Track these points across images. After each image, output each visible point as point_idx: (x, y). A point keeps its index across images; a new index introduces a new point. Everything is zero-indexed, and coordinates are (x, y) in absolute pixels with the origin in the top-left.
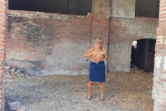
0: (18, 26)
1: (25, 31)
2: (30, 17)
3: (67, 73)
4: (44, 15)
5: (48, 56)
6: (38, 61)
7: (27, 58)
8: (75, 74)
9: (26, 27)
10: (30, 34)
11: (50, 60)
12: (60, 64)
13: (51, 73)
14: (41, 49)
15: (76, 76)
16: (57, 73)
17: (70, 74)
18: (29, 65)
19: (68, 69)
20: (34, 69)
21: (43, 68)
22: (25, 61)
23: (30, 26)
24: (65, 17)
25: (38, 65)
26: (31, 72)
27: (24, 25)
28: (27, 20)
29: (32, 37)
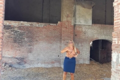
0: (7, 32)
1: (12, 36)
2: (15, 25)
3: (43, 66)
4: (26, 24)
5: (29, 54)
6: (22, 57)
7: (14, 56)
8: (50, 66)
9: (13, 33)
10: (16, 38)
11: (31, 57)
12: (38, 59)
13: (32, 66)
14: (24, 49)
15: (50, 68)
16: (36, 66)
17: (46, 66)
18: (15, 61)
19: (44, 63)
20: (19, 63)
21: (26, 63)
22: (12, 58)
23: (16, 32)
24: (41, 25)
25: (22, 61)
26: (17, 66)
27: (12, 31)
28: (14, 27)
29: (17, 40)
